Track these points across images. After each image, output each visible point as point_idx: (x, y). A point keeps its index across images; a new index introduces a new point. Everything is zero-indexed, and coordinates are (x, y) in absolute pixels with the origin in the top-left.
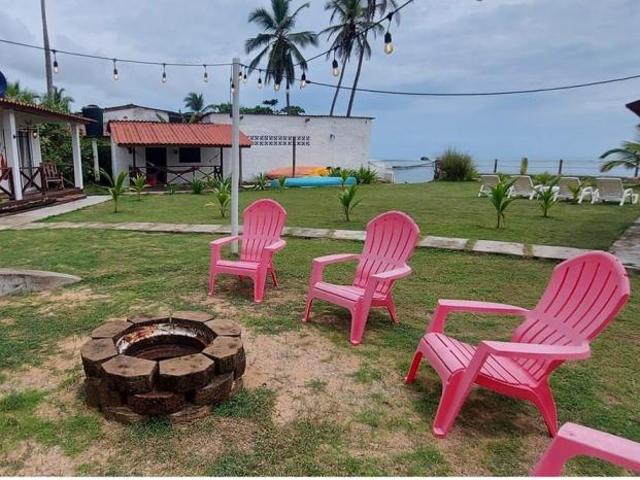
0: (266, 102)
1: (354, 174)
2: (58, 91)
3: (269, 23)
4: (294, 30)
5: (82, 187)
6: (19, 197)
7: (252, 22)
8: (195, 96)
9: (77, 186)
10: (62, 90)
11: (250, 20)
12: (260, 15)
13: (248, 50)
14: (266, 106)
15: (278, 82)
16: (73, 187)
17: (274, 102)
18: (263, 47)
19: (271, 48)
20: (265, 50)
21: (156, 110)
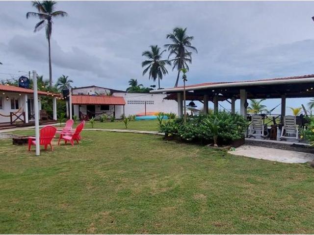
0: (151, 86)
1: (168, 115)
2: (66, 77)
3: (150, 56)
4: (161, 59)
5: (56, 119)
6: (27, 121)
7: (144, 56)
8: (133, 80)
9: (54, 119)
10: (67, 77)
11: (143, 55)
12: (147, 53)
13: (143, 66)
14: (150, 88)
15: (155, 79)
16: (53, 119)
17: (154, 86)
18: (149, 65)
19: (152, 66)
20: (149, 67)
21: (105, 88)
